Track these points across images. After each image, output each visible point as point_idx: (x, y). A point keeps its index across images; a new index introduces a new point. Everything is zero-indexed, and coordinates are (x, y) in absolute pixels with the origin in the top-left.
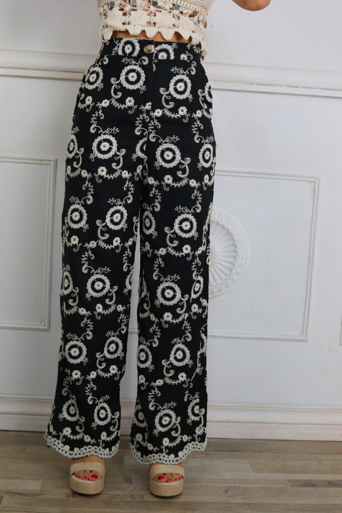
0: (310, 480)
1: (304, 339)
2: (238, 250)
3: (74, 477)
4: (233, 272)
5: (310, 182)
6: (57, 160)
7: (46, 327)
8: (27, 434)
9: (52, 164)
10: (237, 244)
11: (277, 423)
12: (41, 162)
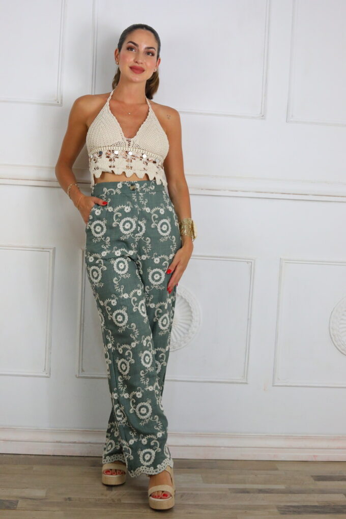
0: (246, 489)
1: (245, 382)
2: (193, 315)
4: (190, 331)
5: (248, 262)
6: (55, 248)
9: (51, 251)
10: (192, 310)
11: (225, 447)
12: (43, 249)
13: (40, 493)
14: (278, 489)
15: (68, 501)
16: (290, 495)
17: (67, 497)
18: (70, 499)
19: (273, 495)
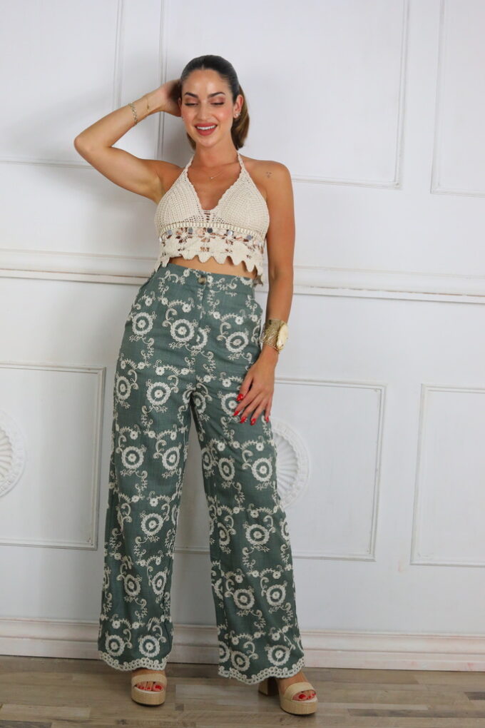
0: (373, 710)
1: (372, 558)
2: (299, 464)
3: (137, 689)
4: (294, 486)
5: (376, 390)
6: (105, 368)
7: (93, 546)
8: (72, 661)
9: (101, 372)
10: (297, 456)
11: (343, 650)
12: (89, 371)
13: (82, 713)
14: (418, 711)
15: (121, 725)
16: (434, 719)
17: (119, 718)
18: (124, 722)
19: (409, 718)
